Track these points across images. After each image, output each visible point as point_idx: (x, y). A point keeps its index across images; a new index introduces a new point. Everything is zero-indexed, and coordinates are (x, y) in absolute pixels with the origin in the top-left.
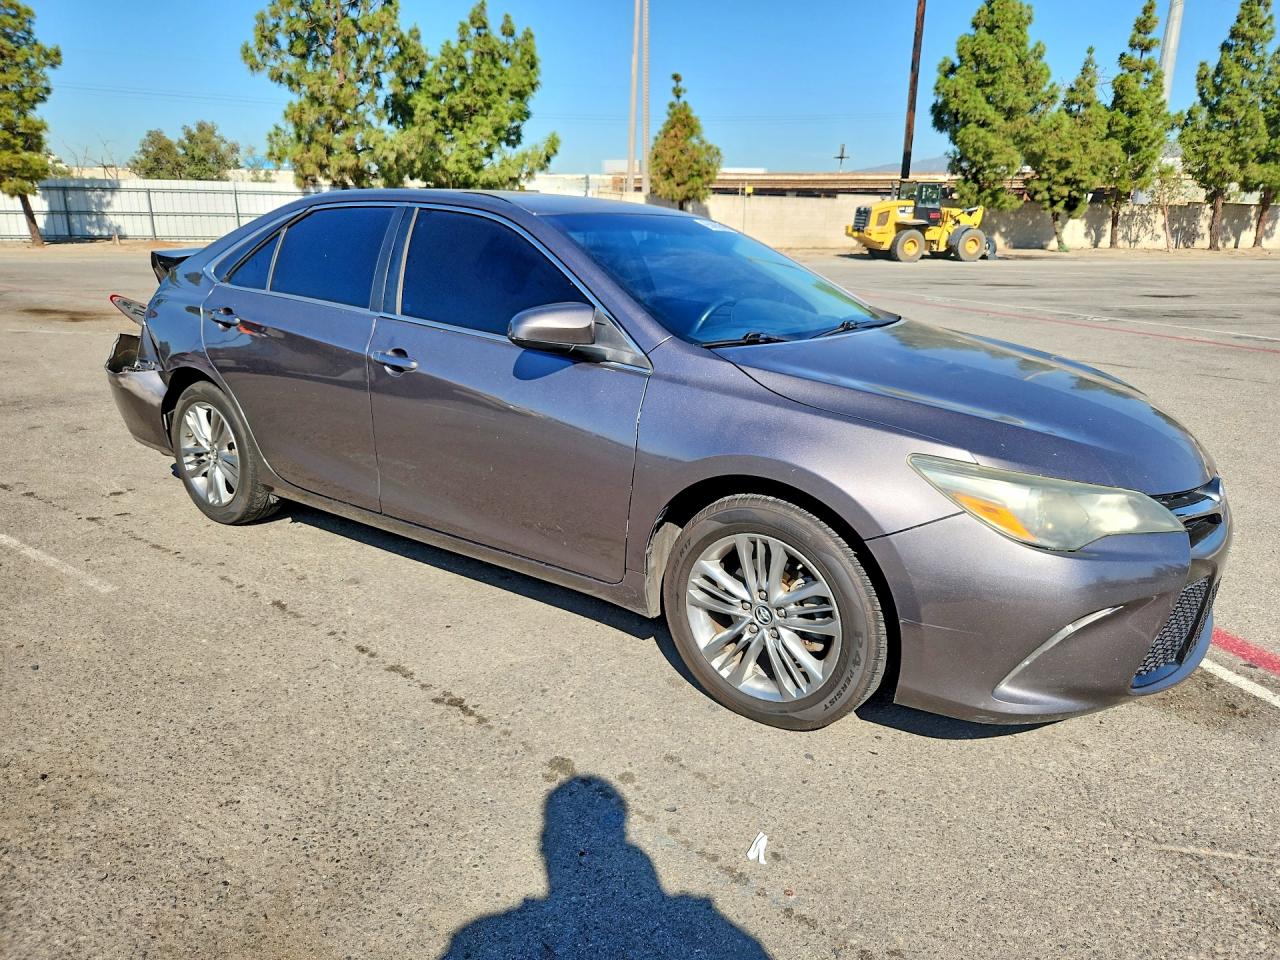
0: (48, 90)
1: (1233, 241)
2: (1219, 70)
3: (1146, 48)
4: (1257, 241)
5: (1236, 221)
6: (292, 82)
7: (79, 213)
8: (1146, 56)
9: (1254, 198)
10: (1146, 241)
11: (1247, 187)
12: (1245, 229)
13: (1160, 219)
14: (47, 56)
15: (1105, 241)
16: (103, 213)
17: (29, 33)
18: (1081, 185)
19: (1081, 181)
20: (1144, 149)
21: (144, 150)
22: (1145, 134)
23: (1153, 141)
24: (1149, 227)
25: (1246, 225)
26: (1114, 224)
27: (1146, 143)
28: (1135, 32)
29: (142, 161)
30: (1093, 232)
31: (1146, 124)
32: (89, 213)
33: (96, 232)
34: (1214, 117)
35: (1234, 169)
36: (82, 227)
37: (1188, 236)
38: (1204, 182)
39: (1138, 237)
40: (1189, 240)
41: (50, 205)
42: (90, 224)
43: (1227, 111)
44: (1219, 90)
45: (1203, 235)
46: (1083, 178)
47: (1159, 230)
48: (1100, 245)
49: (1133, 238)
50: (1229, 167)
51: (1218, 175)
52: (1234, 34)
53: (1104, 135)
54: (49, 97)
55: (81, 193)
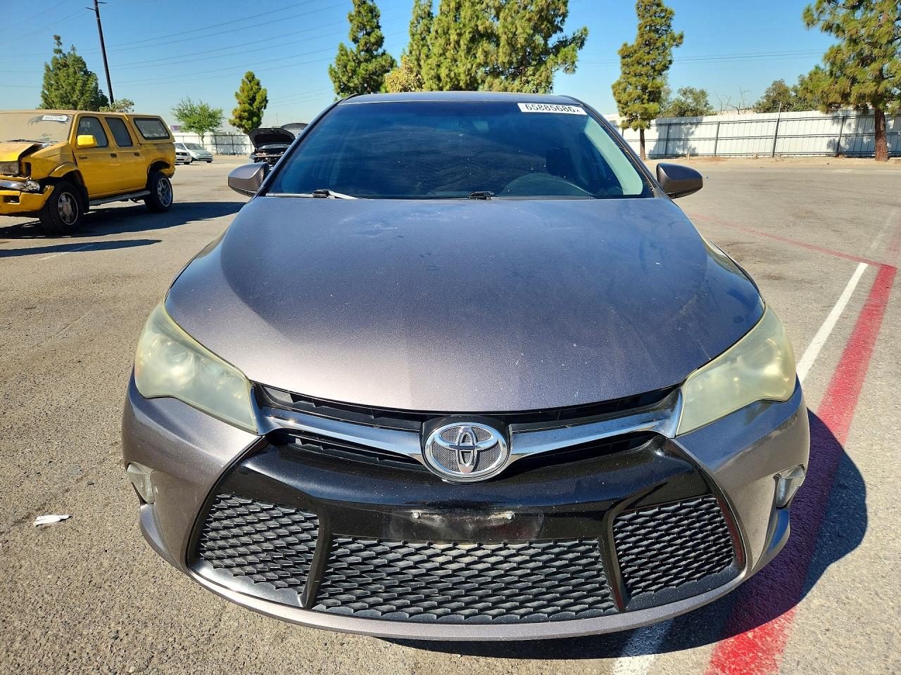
0: (670, 62)
6: (839, 29)
7: (674, 140)
14: (674, 40)
16: (688, 140)
17: (669, 26)
21: (767, 96)
29: (763, 103)
32: (680, 140)
33: (681, 152)
36: (674, 149)
41: (659, 136)
42: (679, 147)
54: (671, 67)
55: (678, 127)
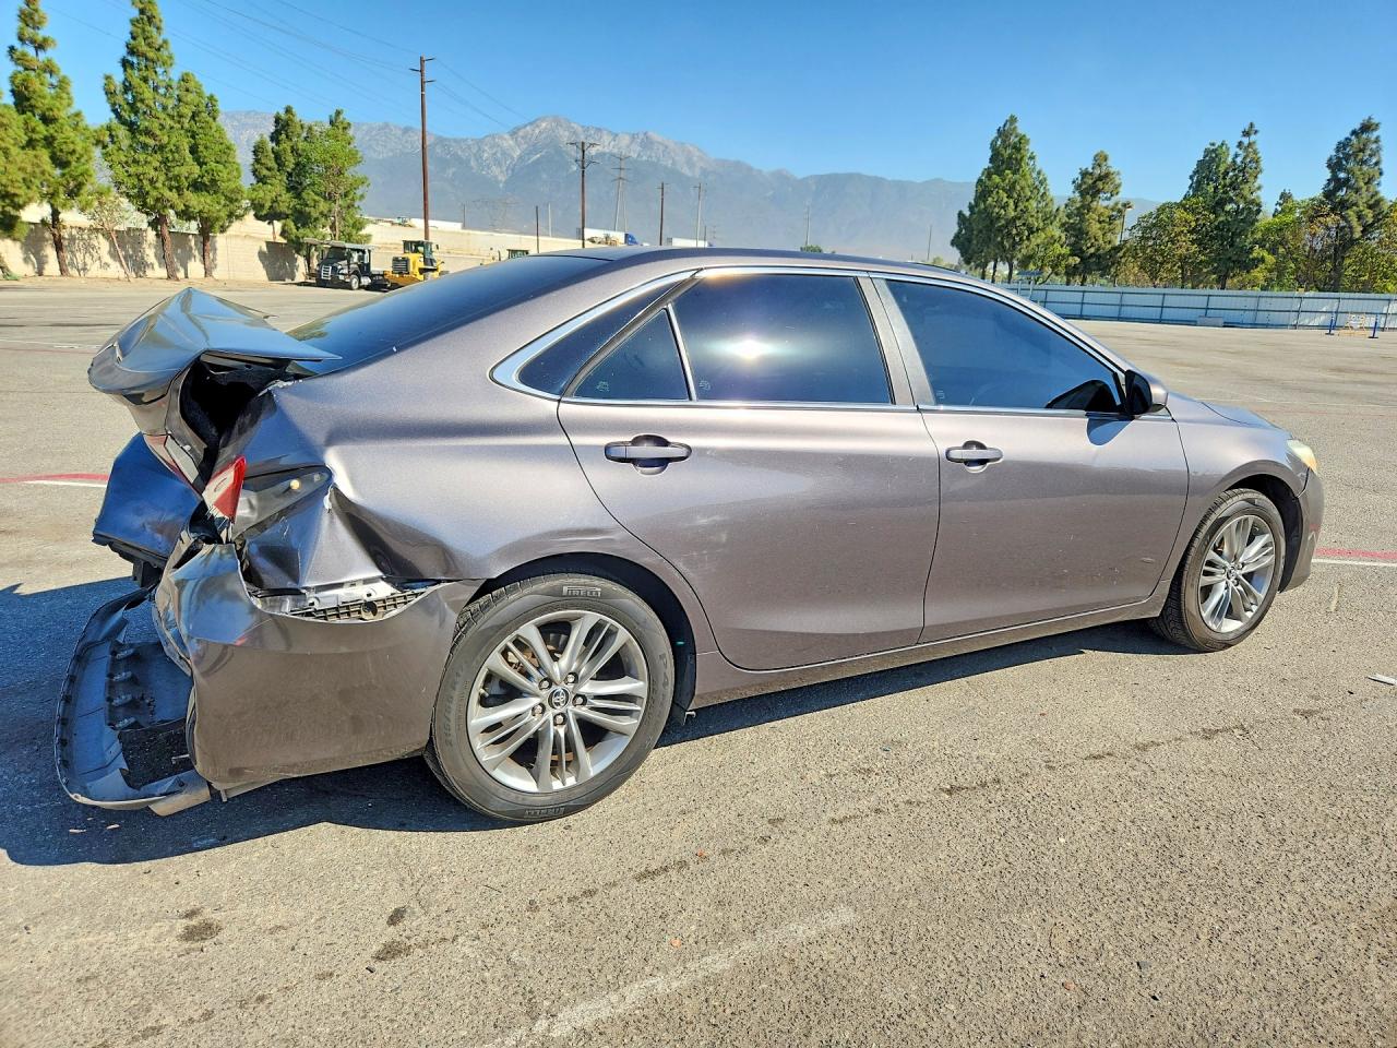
1: (182, 271)
2: (127, 88)
3: (40, 46)
4: (207, 272)
5: (179, 251)
8: (42, 56)
9: (193, 227)
10: (94, 270)
11: (186, 215)
12: (190, 259)
13: (103, 245)
15: (52, 267)
18: (16, 200)
19: (15, 195)
20: (74, 164)
22: (71, 147)
23: (82, 156)
24: (94, 253)
25: (190, 256)
26: (59, 247)
27: (75, 158)
28: (21, 24)
30: (32, 256)
31: (66, 135)
34: (135, 137)
35: (172, 196)
37: (139, 266)
38: (143, 207)
39: (85, 264)
40: (140, 268)
43: (148, 132)
44: (133, 108)
45: (152, 264)
46: (17, 191)
47: (107, 258)
48: (46, 272)
49: (80, 266)
50: (168, 194)
51: (157, 200)
52: (132, 51)
53: (24, 142)
